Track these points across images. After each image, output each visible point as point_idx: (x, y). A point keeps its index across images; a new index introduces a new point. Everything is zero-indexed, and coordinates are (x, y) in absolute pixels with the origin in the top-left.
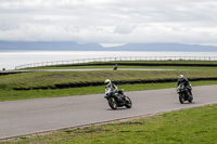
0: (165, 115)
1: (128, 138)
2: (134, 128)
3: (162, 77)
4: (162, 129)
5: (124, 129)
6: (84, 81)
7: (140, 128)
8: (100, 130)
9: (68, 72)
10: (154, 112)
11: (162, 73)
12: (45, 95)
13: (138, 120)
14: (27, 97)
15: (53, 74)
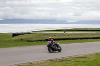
0: (96, 54)
1: (79, 64)
2: (82, 60)
3: (95, 36)
4: (95, 60)
5: (77, 60)
6: (59, 38)
7: (85, 60)
8: (66, 60)
9: (52, 34)
10: (91, 53)
11: (95, 34)
12: (41, 44)
13: (84, 56)
14: (33, 45)
15: (45, 35)
